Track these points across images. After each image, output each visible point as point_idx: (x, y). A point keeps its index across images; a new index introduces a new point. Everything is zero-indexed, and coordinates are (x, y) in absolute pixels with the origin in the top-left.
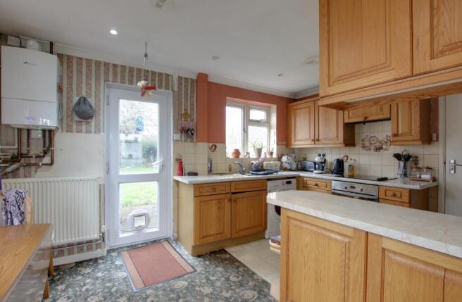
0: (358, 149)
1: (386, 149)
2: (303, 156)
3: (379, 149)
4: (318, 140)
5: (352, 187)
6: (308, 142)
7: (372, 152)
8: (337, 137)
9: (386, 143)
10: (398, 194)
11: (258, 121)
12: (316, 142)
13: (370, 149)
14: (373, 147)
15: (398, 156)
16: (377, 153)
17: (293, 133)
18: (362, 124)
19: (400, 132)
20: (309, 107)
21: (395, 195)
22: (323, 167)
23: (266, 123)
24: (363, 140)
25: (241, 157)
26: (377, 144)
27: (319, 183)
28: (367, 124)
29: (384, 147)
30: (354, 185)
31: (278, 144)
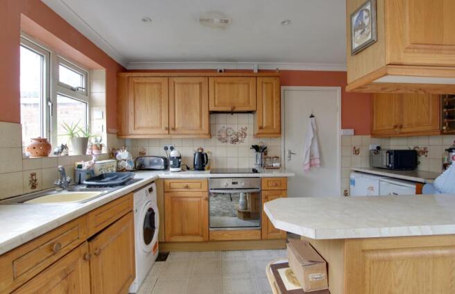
0: (214, 140)
1: (242, 141)
2: (139, 150)
3: (234, 141)
4: (174, 129)
5: (233, 183)
6: (157, 132)
7: (229, 144)
8: (201, 126)
9: (242, 135)
10: (279, 184)
11: (73, 89)
12: (171, 132)
13: (226, 141)
14: (229, 139)
15: (256, 148)
16: (233, 145)
17: (131, 118)
18: (230, 115)
19: (264, 125)
20: (160, 84)
21: (276, 185)
22: (179, 163)
23: (84, 95)
24: (219, 132)
25: (51, 155)
26: (233, 136)
27: (190, 185)
28: (235, 115)
29: (240, 139)
30: (235, 180)
31: (108, 132)
